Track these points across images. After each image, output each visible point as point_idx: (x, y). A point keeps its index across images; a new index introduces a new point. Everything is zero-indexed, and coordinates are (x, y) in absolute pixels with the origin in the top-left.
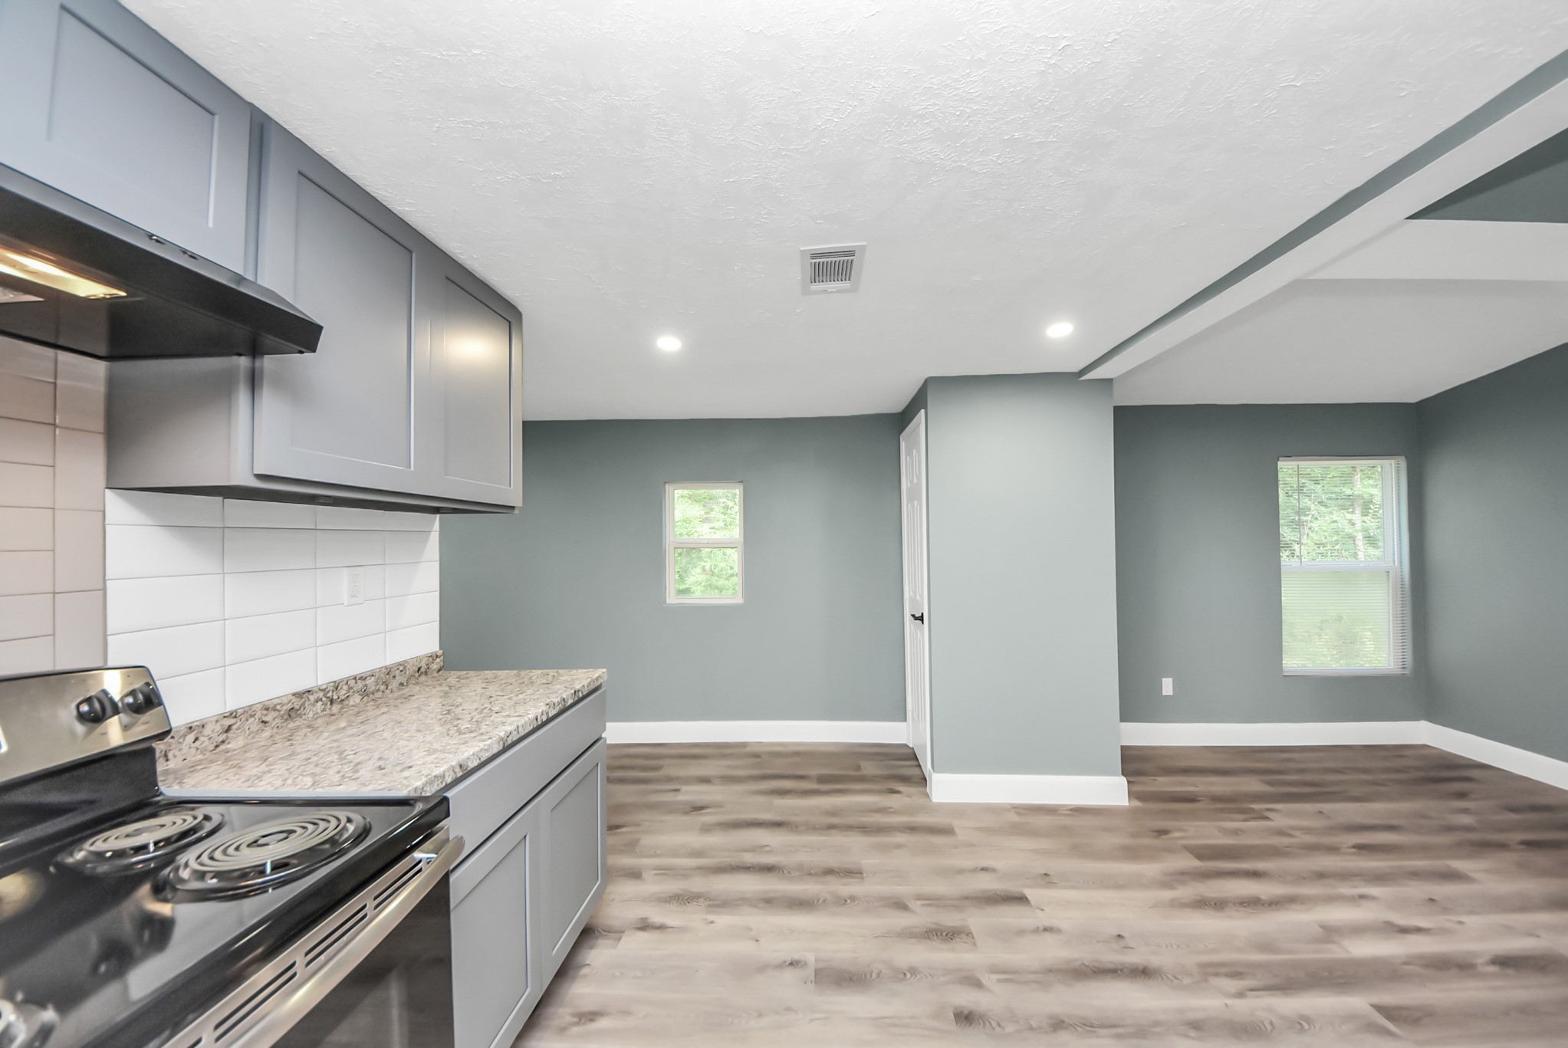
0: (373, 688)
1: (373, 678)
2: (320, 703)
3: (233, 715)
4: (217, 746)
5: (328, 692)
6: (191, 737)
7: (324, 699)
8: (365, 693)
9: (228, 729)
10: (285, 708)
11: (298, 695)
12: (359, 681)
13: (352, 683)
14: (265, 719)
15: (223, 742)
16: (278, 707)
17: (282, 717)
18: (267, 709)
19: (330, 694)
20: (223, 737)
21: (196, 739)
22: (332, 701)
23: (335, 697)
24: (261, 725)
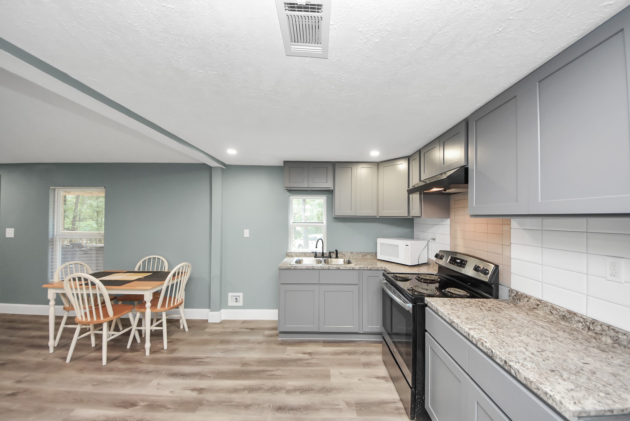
0: (625, 343)
1: (625, 337)
2: (580, 324)
3: (540, 301)
4: (534, 308)
5: (587, 322)
6: (526, 299)
7: (583, 323)
8: (616, 341)
9: (538, 305)
10: (561, 313)
11: (570, 312)
12: (612, 331)
13: (606, 328)
14: (552, 311)
15: (536, 308)
16: (558, 311)
17: (560, 316)
18: (553, 308)
19: (588, 324)
20: (536, 307)
21: (528, 301)
22: (589, 329)
23: (592, 328)
24: (550, 312)
